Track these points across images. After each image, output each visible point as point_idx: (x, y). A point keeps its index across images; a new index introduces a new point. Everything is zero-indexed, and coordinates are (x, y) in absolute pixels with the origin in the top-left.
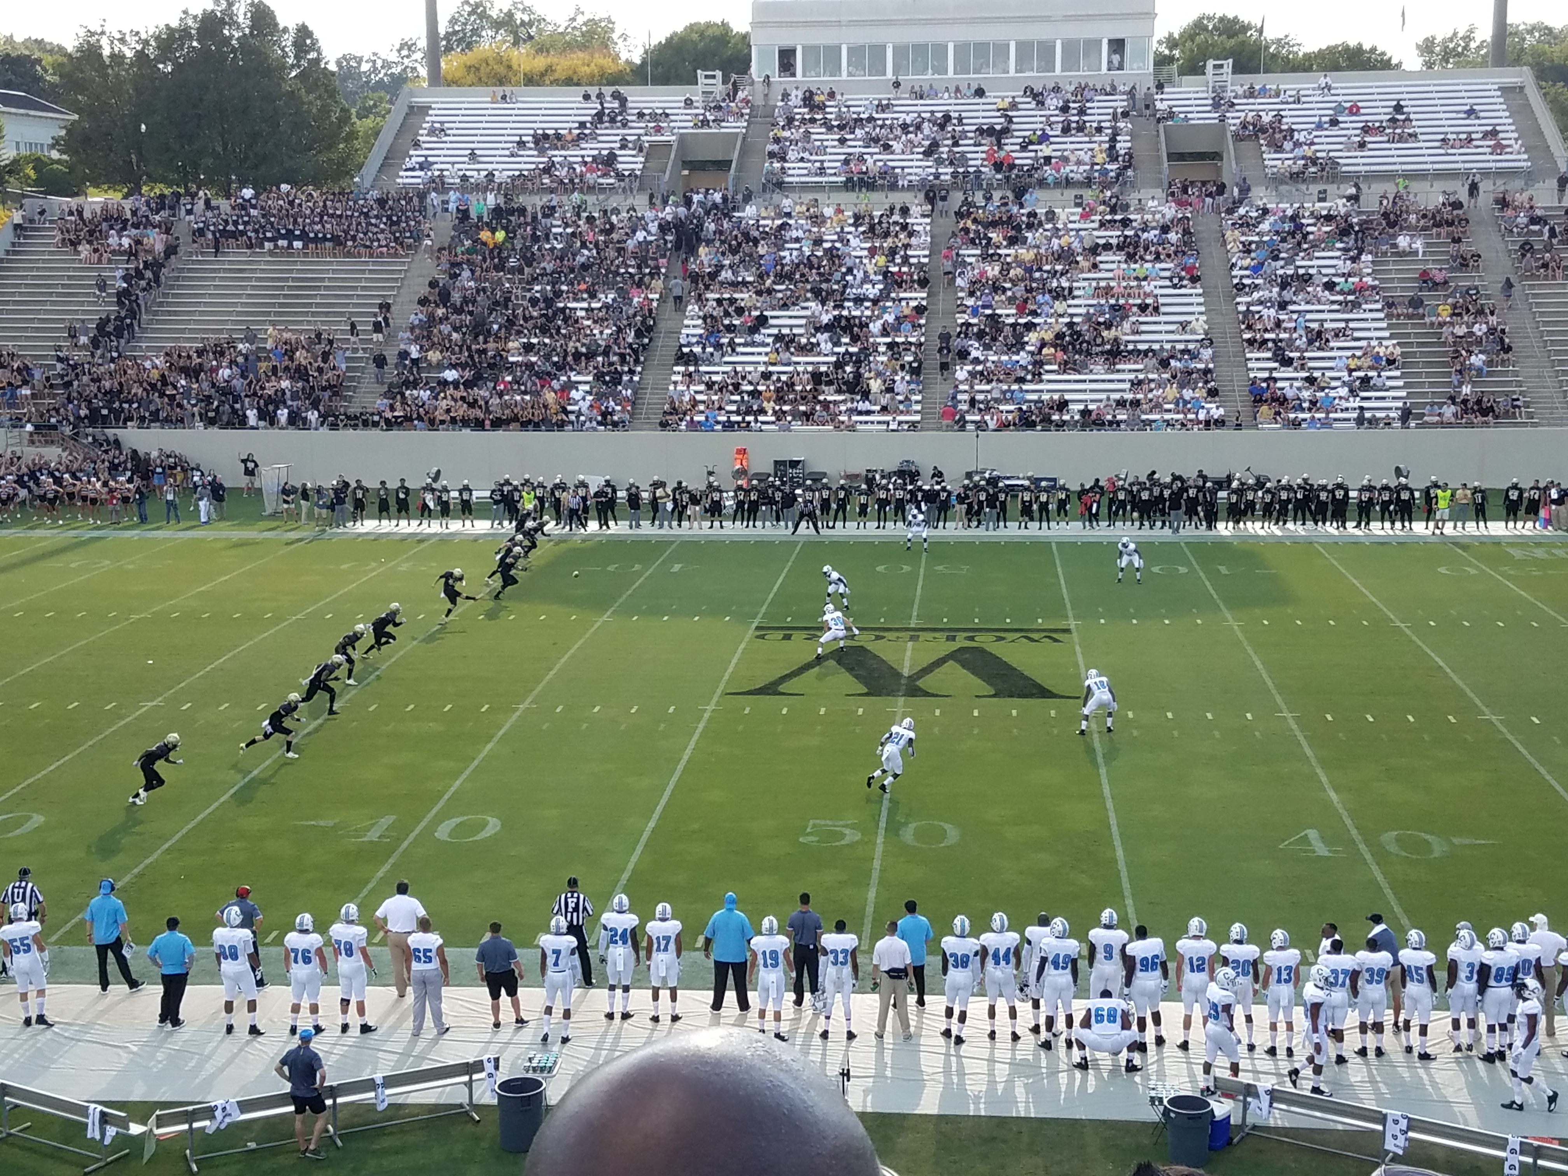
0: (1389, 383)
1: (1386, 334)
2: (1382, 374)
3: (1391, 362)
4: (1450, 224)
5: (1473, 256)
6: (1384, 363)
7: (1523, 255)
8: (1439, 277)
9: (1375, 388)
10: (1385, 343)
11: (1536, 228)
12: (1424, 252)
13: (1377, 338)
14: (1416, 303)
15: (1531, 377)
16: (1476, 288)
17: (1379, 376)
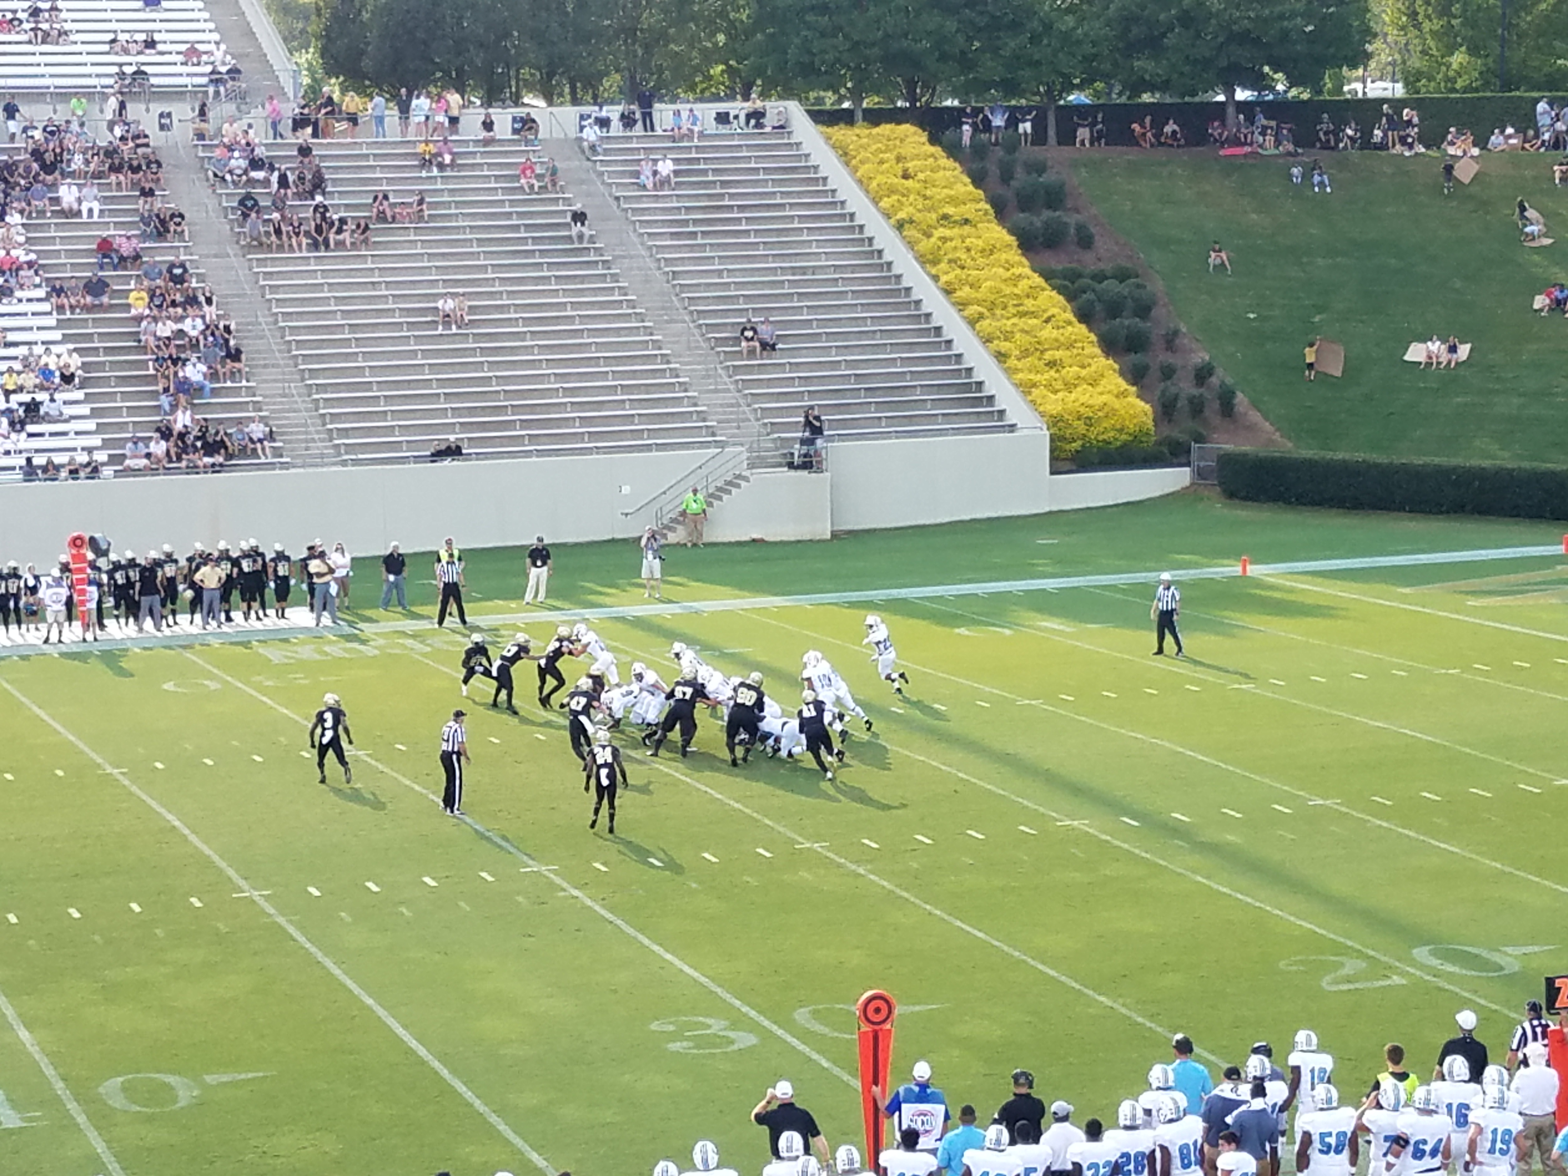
0: (68, 411)
1: (57, 335)
2: (57, 396)
3: (68, 379)
4: (136, 170)
5: (173, 216)
6: (57, 380)
7: (245, 216)
8: (126, 249)
9: (47, 419)
10: (55, 349)
11: (259, 175)
12: (101, 211)
13: (43, 343)
14: (96, 287)
15: (274, 396)
16: (182, 265)
17: (52, 400)
